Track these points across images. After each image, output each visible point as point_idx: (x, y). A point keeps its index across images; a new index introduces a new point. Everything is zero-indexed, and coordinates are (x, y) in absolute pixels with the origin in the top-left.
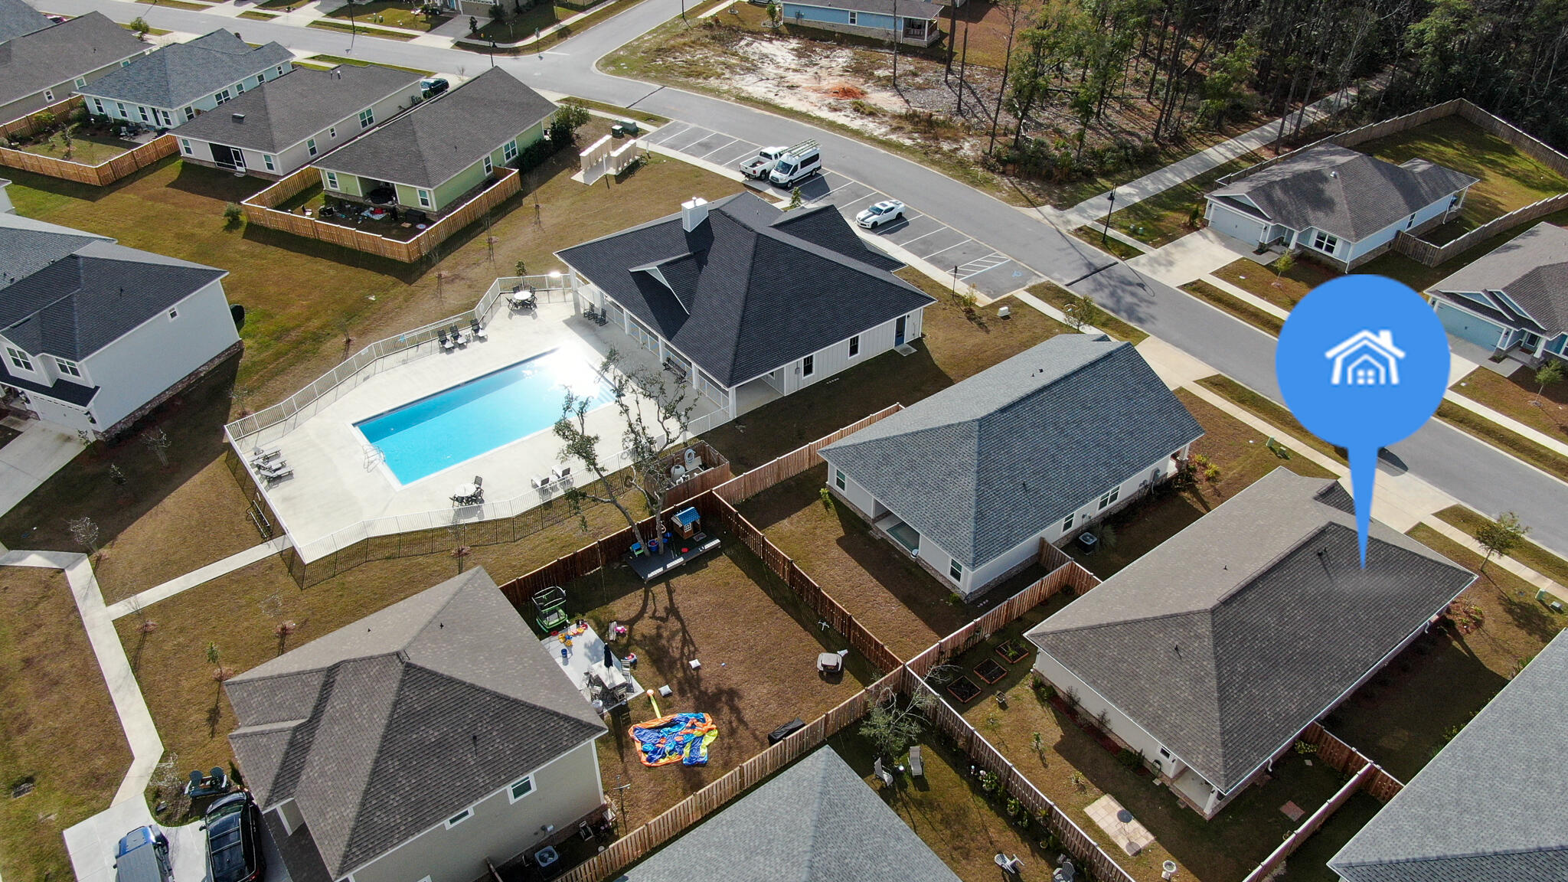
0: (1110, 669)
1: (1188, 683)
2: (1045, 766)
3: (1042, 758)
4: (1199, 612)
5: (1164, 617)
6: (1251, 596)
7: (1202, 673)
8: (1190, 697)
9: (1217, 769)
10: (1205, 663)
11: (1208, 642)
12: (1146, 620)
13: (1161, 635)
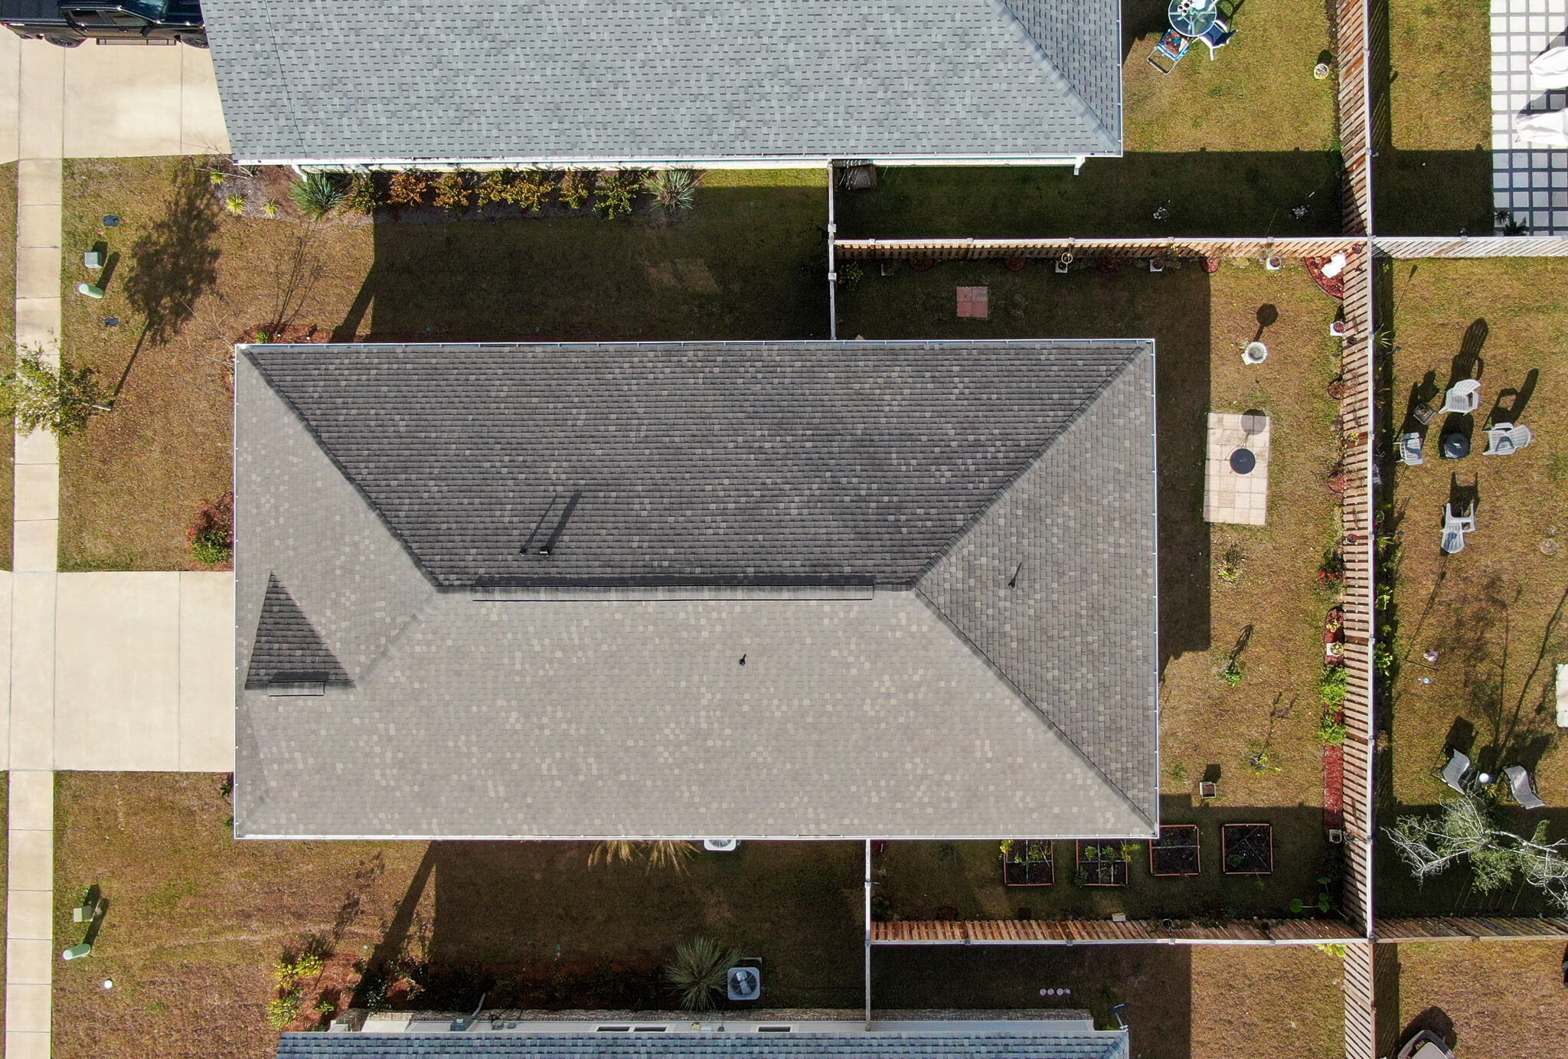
0: (1112, 655)
1: (1049, 521)
2: (1249, 629)
3: (1242, 645)
4: (929, 604)
5: (977, 651)
6: (795, 565)
7: (1020, 512)
8: (1066, 498)
9: (1132, 378)
10: (1002, 521)
11: (966, 546)
12: (1002, 676)
13: (1008, 628)
